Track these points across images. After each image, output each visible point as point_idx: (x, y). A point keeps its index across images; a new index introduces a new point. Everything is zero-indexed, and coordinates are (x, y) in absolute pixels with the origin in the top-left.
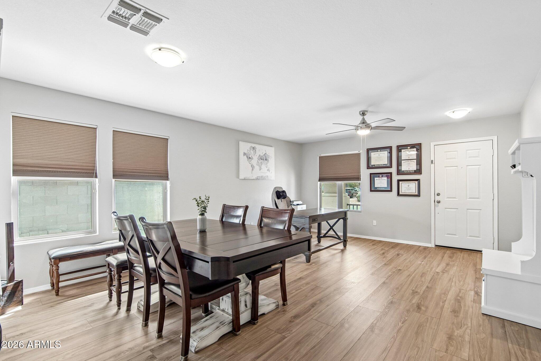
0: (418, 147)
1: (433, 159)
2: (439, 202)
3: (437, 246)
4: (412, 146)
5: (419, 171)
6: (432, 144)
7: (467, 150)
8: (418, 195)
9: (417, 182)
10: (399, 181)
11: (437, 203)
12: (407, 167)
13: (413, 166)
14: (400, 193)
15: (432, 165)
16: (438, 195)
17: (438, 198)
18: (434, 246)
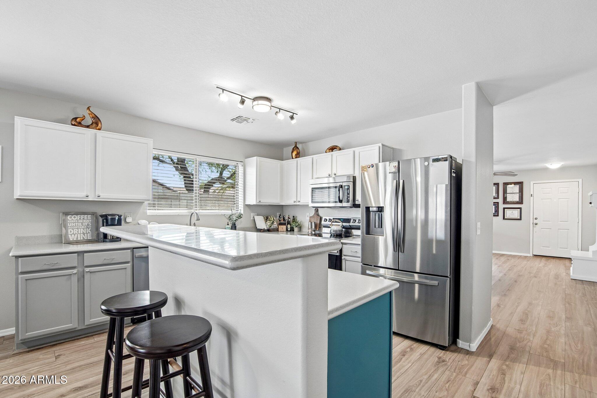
0: (521, 184)
1: (532, 194)
2: (536, 224)
3: (534, 255)
4: (515, 183)
5: (521, 202)
6: (532, 183)
7: (559, 188)
8: (520, 219)
9: (519, 210)
10: (504, 208)
11: (535, 225)
12: (511, 198)
13: (516, 198)
14: (506, 218)
15: (532, 198)
16: (536, 219)
17: (535, 221)
18: (532, 256)
